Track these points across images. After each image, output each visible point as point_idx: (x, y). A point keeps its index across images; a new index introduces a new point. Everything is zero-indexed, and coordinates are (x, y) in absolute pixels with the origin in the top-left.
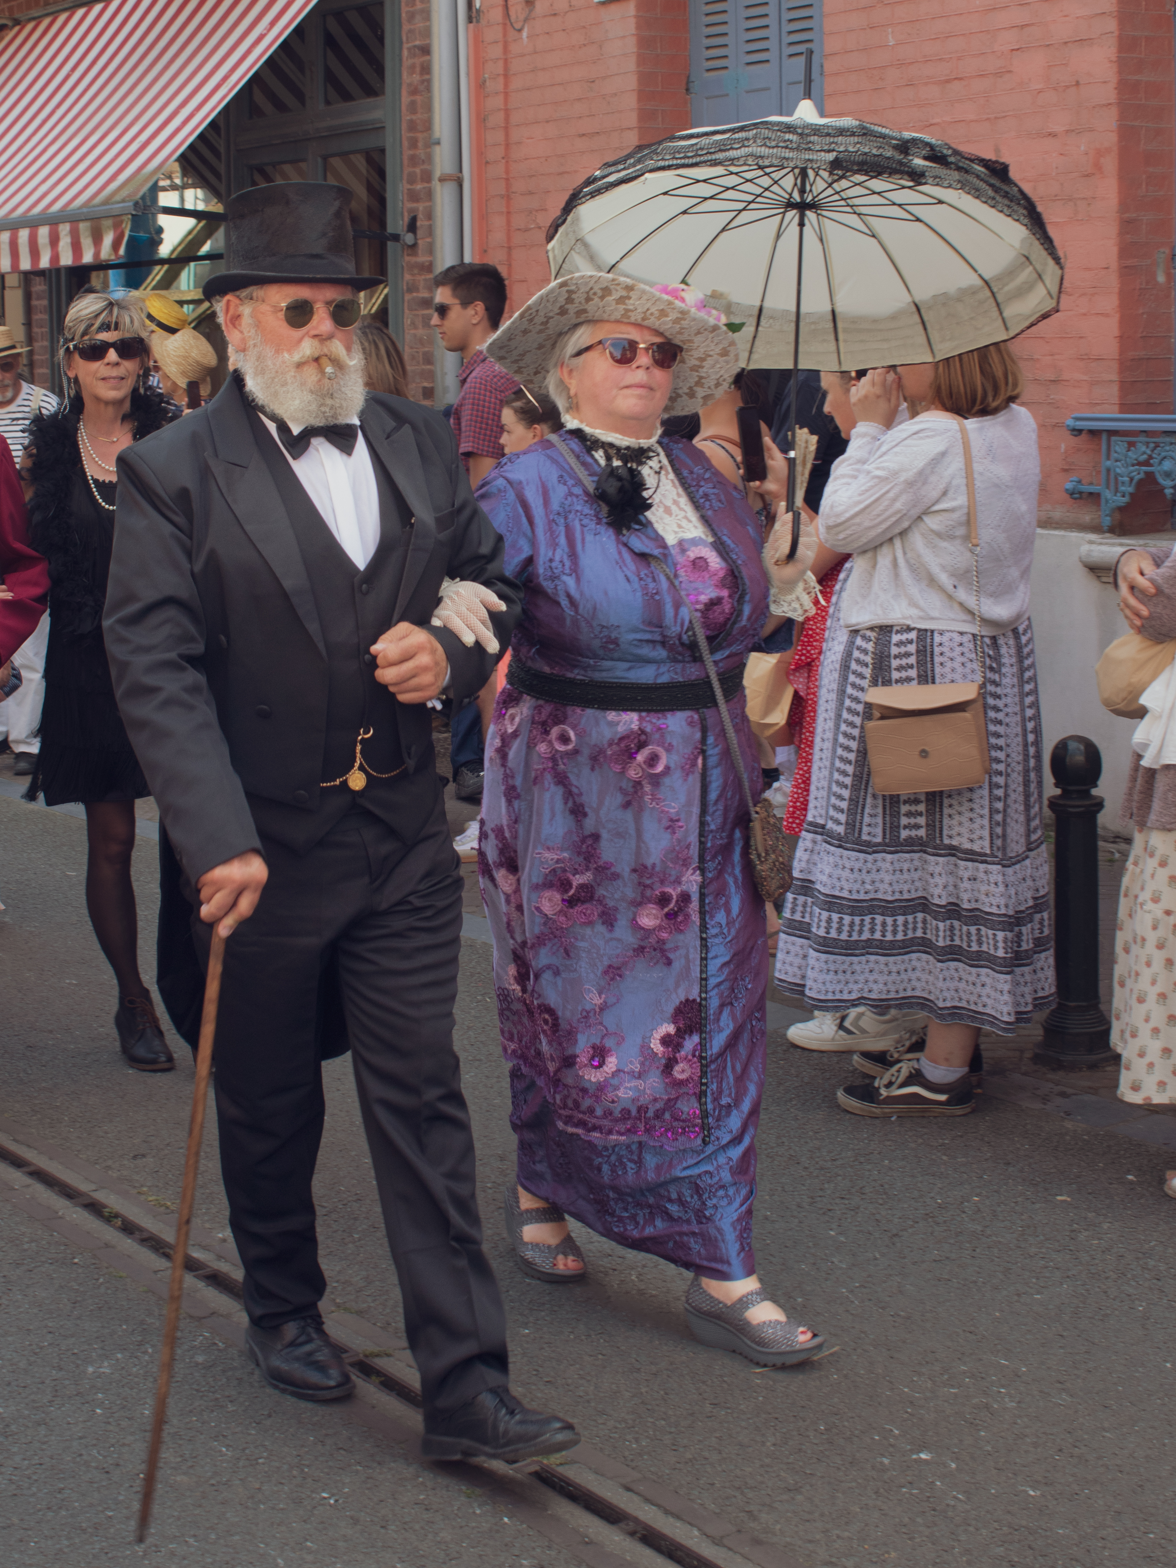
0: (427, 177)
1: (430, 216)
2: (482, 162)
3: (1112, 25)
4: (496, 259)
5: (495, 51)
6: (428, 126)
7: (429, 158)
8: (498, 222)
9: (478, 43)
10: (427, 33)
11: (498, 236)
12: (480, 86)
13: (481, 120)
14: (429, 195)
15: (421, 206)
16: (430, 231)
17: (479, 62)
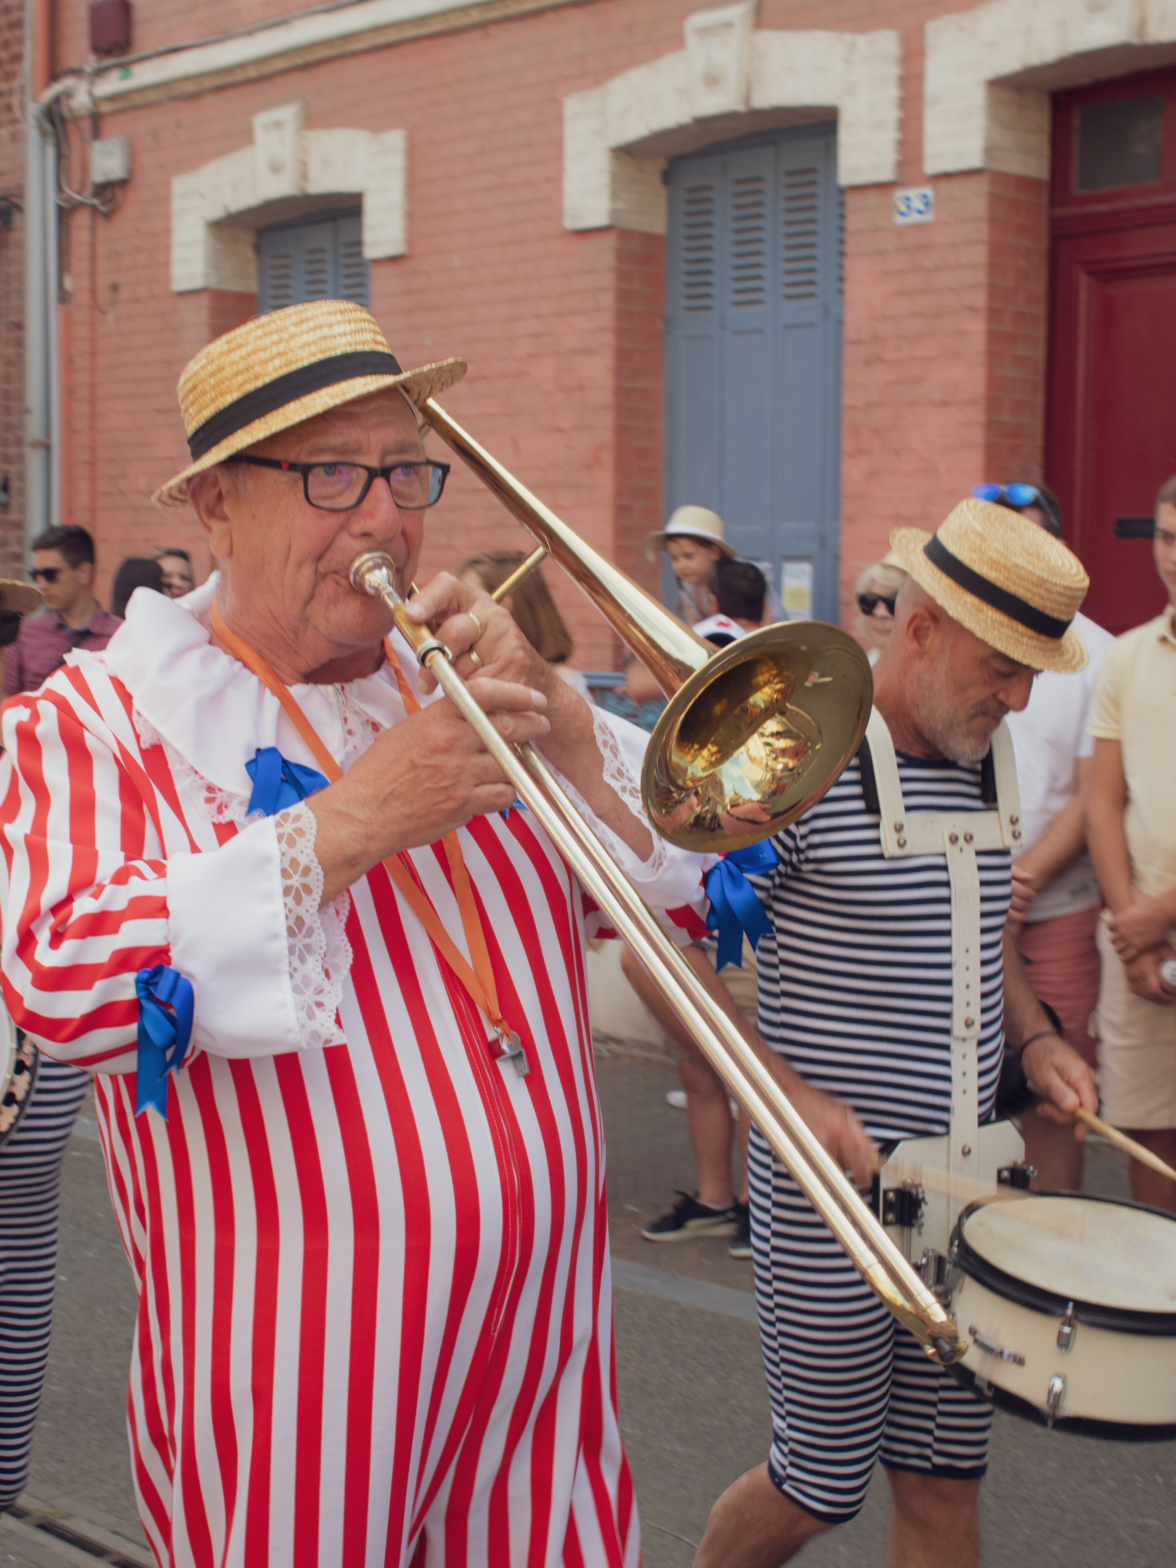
0: (19, 442)
1: (21, 477)
2: (69, 431)
3: (609, 339)
4: (82, 520)
5: (82, 331)
6: (20, 396)
7: (21, 426)
8: (83, 486)
9: (67, 322)
10: (21, 310)
11: (83, 499)
12: (68, 362)
13: (69, 392)
14: (21, 459)
15: (13, 469)
16: (22, 493)
17: (68, 340)
